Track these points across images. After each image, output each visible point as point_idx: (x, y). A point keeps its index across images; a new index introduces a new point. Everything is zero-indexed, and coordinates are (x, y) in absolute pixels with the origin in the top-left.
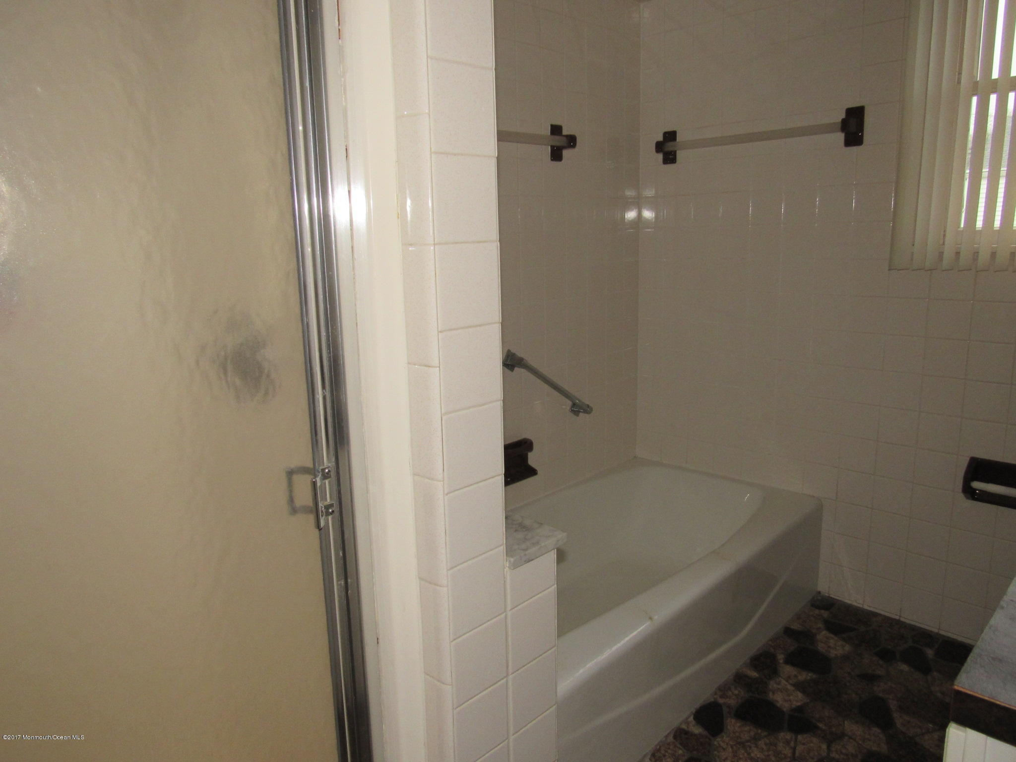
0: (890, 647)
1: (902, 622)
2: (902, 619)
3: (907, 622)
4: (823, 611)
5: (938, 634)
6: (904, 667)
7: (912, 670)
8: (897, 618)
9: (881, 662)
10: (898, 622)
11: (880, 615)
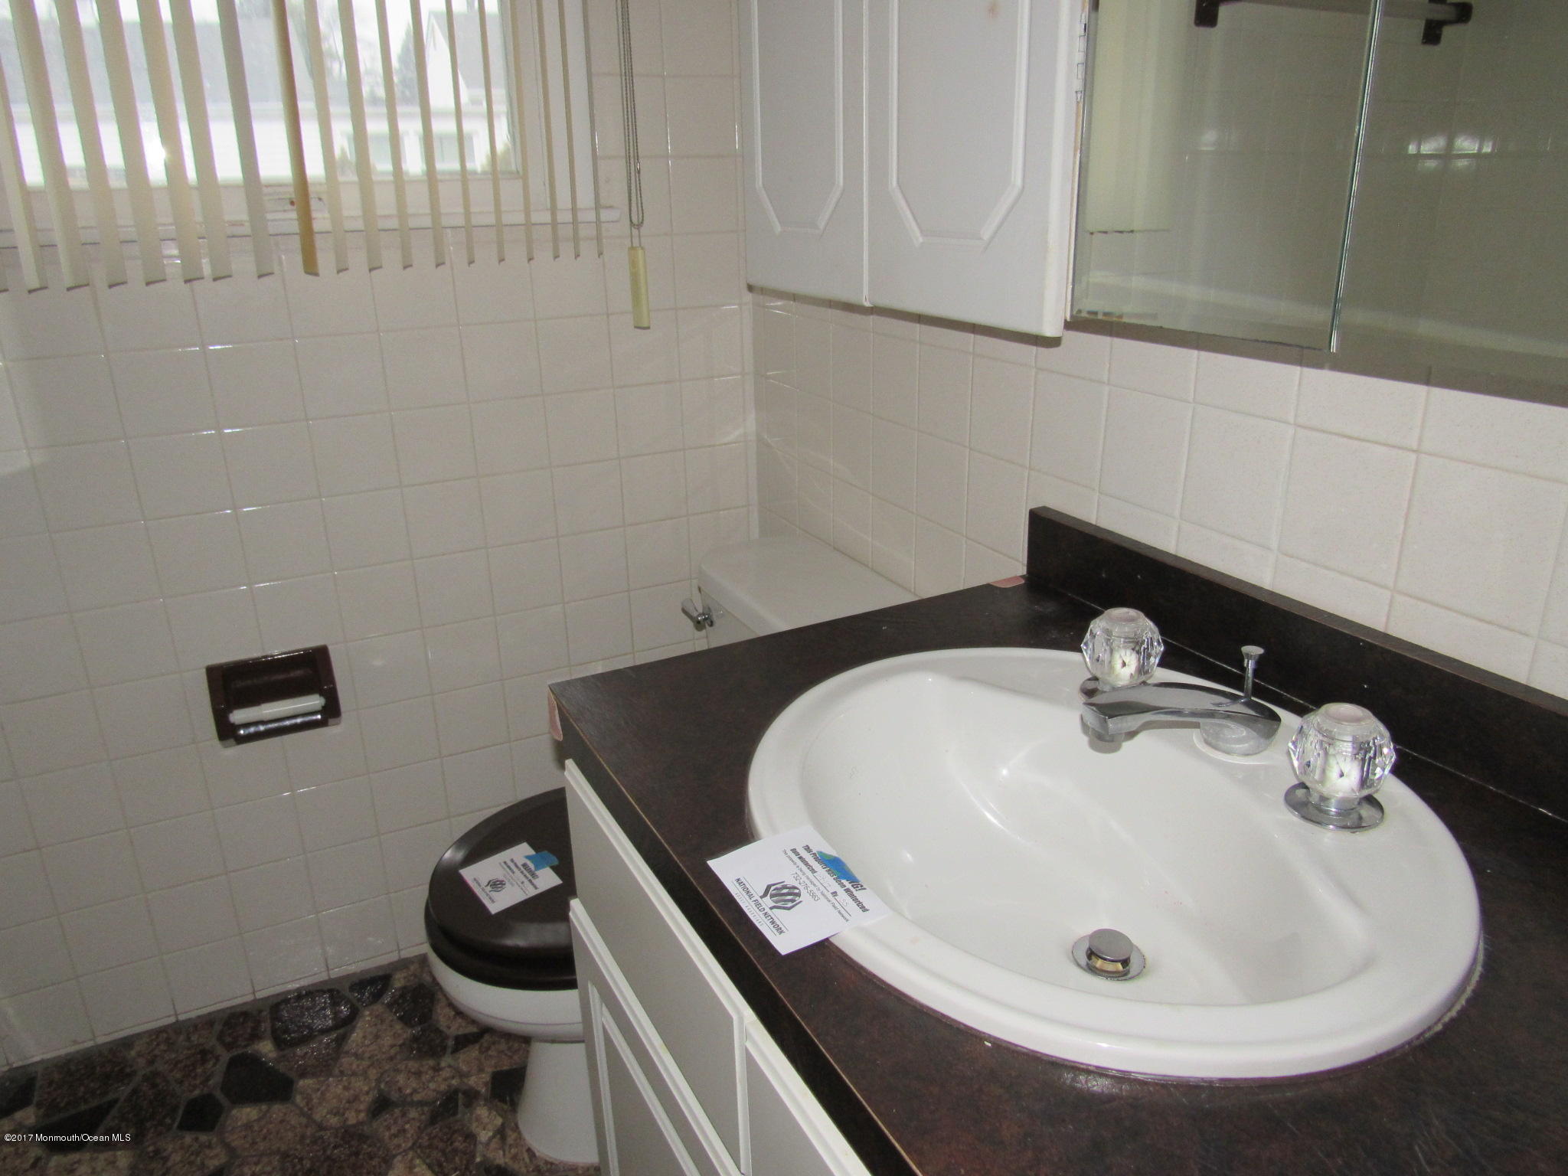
0: (197, 1092)
1: (184, 1021)
2: (182, 1018)
3: (193, 1015)
4: (19, 1115)
5: (255, 1001)
6: (248, 1113)
7: (264, 1107)
8: (172, 1020)
9: (203, 1138)
10: (178, 1028)
11: (139, 1036)
